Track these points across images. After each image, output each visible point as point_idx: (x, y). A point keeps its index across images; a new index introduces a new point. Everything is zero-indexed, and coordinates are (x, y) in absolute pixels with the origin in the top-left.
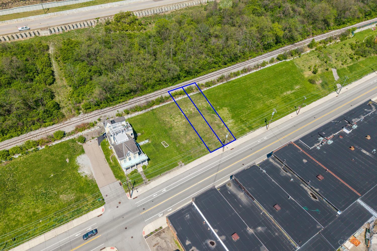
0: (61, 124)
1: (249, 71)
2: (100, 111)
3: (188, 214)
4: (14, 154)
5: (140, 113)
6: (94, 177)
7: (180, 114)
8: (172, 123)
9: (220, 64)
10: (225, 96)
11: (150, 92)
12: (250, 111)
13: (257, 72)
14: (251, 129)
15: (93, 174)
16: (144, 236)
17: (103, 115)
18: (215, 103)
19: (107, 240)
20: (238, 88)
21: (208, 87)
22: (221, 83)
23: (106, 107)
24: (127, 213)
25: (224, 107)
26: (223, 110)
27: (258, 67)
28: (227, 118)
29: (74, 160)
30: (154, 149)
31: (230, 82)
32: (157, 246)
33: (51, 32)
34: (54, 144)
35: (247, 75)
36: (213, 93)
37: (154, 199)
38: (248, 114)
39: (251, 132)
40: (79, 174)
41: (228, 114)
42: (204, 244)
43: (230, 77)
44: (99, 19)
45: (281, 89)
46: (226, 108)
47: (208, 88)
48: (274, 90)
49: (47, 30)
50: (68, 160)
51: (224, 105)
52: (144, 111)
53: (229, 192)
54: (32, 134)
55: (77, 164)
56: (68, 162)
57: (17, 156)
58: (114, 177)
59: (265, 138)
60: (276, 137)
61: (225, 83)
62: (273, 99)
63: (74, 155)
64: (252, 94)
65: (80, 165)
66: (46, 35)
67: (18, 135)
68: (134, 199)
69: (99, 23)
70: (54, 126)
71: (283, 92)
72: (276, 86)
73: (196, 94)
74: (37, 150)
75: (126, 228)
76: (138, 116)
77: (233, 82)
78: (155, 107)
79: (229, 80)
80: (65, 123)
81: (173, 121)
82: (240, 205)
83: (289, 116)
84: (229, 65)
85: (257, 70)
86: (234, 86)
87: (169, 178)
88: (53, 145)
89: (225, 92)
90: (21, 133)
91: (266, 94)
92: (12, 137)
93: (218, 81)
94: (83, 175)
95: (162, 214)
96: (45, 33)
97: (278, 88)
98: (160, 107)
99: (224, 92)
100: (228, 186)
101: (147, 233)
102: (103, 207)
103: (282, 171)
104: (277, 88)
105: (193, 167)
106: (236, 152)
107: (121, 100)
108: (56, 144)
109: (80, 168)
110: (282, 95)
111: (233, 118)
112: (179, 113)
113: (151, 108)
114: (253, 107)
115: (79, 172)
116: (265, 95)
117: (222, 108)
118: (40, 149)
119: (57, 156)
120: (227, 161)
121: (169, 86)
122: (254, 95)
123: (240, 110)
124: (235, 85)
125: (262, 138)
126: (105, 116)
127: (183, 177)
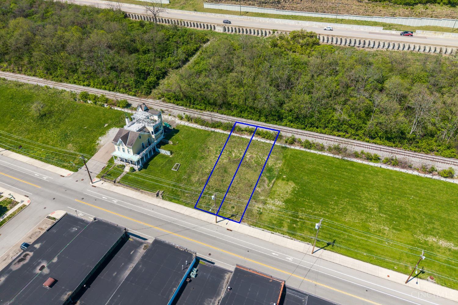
0: (139, 99)
1: (403, 167)
2: (174, 105)
3: (77, 228)
4: (90, 100)
5: (199, 127)
6: (100, 149)
7: (231, 152)
8: (211, 154)
9: (360, 132)
10: (313, 172)
11: (234, 116)
12: (325, 213)
13: (418, 176)
14: (292, 233)
15: (103, 147)
16: (50, 215)
17: (170, 110)
18: (288, 170)
19: (37, 194)
20: (347, 176)
21: (305, 147)
22: (331, 155)
23: (182, 105)
24: (72, 190)
25: (293, 181)
26: (288, 184)
27: (430, 172)
28: (279, 195)
29: (109, 128)
30: (162, 164)
31: (348, 161)
32: (40, 230)
33: (225, 30)
34: (116, 108)
35: (392, 171)
36: (301, 158)
37: (99, 199)
38: (315, 215)
39: (287, 236)
40: (98, 139)
41: (287, 192)
42: (39, 261)
43: (356, 155)
44: (276, 32)
45: (434, 228)
46: (293, 185)
47: (303, 149)
48: (415, 219)
49: (221, 27)
50: (106, 125)
51: (296, 179)
52: (203, 128)
53: (133, 252)
54: (117, 94)
55: (107, 132)
56: (105, 126)
57: (89, 102)
58: (109, 160)
59: (290, 259)
60: (308, 272)
61: (338, 158)
62: (393, 228)
63: (115, 125)
64: (360, 197)
65: (107, 134)
66: (220, 31)
67: (110, 91)
68: (93, 186)
69: (274, 35)
70: (134, 97)
71: (431, 235)
72: (431, 217)
73: (279, 146)
74: (103, 106)
75: (54, 199)
76: (194, 128)
77: (352, 164)
78: (217, 130)
79: (349, 159)
80: (143, 99)
81: (214, 153)
82: (116, 273)
83: (383, 272)
84: (378, 142)
85: (422, 175)
86: (345, 169)
87: (135, 197)
88: (114, 110)
89: (321, 168)
90: (112, 90)
91: (388, 213)
92: (105, 89)
93: (330, 150)
94: (98, 142)
95: (82, 215)
96: (218, 30)
97: (429, 223)
98: (224, 134)
99: (318, 166)
100: (143, 247)
101: (53, 216)
102: (72, 173)
103: (215, 300)
104: (426, 220)
105: (166, 207)
106: (228, 237)
107: (199, 107)
108: (117, 110)
109: (104, 136)
110: (422, 237)
111: (287, 201)
112: (231, 150)
113: (213, 129)
114: (337, 213)
115: (100, 138)
116: (382, 213)
117: (288, 181)
118: (106, 106)
119: (105, 117)
120: (201, 234)
121: (261, 121)
122: (361, 200)
123: (311, 201)
124: (350, 170)
125: (286, 254)
126: (170, 112)
127: (144, 207)
